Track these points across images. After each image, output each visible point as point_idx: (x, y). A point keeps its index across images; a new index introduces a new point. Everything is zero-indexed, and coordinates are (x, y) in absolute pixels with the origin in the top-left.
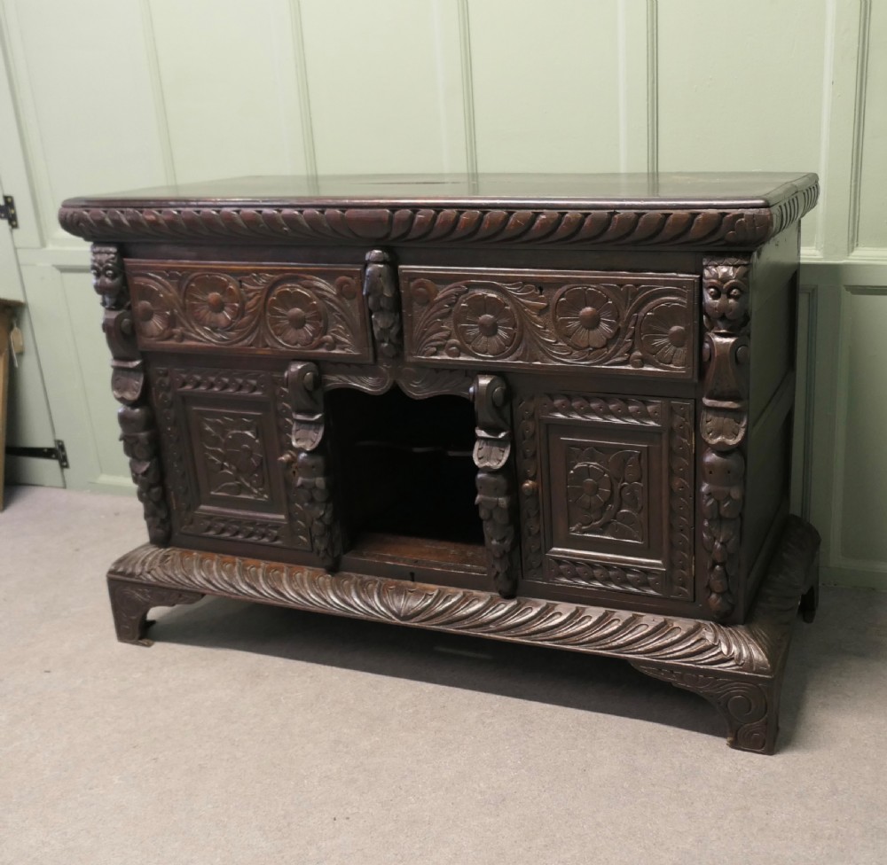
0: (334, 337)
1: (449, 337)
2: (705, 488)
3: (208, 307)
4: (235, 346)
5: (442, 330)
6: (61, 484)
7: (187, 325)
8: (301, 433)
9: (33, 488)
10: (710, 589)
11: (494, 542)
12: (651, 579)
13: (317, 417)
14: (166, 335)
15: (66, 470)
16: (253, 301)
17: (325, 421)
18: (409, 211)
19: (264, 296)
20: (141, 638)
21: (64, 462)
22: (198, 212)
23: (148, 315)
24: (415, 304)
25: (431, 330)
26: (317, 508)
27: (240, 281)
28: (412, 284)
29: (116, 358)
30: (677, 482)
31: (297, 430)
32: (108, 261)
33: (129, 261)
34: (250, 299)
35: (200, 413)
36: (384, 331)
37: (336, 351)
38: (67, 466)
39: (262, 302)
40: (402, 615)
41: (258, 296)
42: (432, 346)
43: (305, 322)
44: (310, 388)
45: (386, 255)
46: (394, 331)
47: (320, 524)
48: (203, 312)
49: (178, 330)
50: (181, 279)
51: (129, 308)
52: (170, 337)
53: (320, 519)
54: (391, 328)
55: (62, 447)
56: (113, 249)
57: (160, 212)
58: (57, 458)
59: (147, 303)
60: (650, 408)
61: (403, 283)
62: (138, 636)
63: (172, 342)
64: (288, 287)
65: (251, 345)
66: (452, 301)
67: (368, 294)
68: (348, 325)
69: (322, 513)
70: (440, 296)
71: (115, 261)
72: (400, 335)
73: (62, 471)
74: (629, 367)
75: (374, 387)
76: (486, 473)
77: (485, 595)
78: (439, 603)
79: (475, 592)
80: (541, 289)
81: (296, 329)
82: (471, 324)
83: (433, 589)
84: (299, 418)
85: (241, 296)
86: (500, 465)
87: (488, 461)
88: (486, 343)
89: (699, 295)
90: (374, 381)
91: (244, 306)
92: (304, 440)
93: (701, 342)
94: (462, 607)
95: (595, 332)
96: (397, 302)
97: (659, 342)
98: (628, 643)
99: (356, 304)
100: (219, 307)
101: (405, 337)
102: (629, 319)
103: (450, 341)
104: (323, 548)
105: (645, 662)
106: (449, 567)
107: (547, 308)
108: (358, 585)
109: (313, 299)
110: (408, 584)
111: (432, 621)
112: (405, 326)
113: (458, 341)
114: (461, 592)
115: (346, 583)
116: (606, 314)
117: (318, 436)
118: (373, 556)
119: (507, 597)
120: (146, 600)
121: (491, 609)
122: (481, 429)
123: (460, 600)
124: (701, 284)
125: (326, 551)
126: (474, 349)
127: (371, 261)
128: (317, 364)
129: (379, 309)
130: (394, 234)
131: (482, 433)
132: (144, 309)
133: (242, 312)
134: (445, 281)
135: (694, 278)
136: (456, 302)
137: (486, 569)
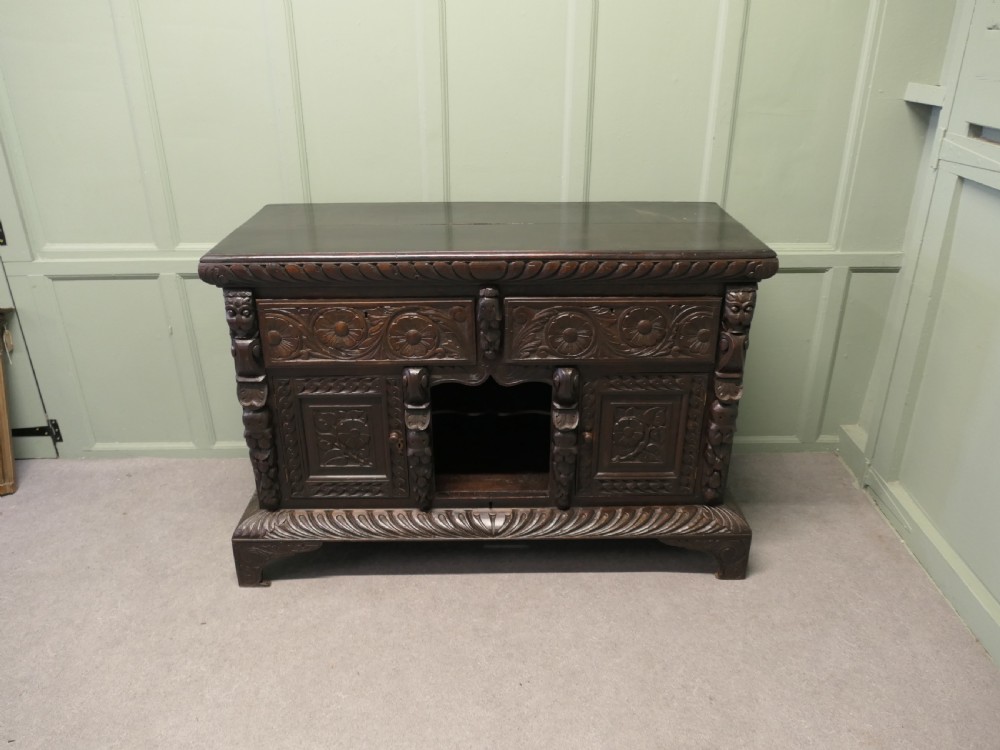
0: (445, 349)
1: (540, 345)
2: (713, 426)
3: (334, 332)
4: (359, 360)
5: (535, 340)
6: (54, 455)
7: (313, 347)
8: (412, 418)
9: (30, 461)
10: (708, 486)
11: (562, 476)
12: (666, 484)
13: (424, 407)
14: (294, 354)
15: (59, 444)
16: (377, 327)
17: (432, 408)
18: (522, 263)
19: (387, 322)
20: (261, 581)
21: (57, 438)
23: (277, 342)
24: (515, 323)
25: (528, 340)
26: (422, 469)
27: (366, 313)
28: (514, 310)
29: (240, 374)
30: (691, 424)
31: (408, 417)
32: (244, 303)
33: (261, 302)
34: (374, 325)
35: (314, 409)
36: (490, 344)
37: (446, 359)
38: (61, 440)
39: (385, 326)
40: (494, 533)
41: (381, 323)
42: (527, 352)
43: (420, 339)
44: (424, 386)
45: (496, 292)
46: (498, 342)
47: (424, 479)
48: (329, 336)
49: (305, 351)
50: (311, 313)
51: (259, 337)
52: (298, 356)
53: (424, 477)
54: (496, 341)
55: (56, 425)
56: (249, 293)
58: (50, 434)
59: (277, 333)
60: (677, 380)
61: (507, 309)
63: (299, 360)
64: (406, 316)
66: (544, 320)
67: (482, 320)
68: (458, 340)
69: (427, 472)
70: (535, 318)
71: (250, 302)
72: (502, 344)
73: (55, 444)
74: (670, 356)
75: (474, 380)
76: (563, 432)
77: (547, 510)
78: (517, 521)
79: (539, 509)
80: (612, 310)
81: (412, 345)
82: (558, 335)
83: (508, 511)
84: (410, 407)
85: (366, 324)
86: (574, 426)
87: (564, 424)
88: (568, 347)
89: (722, 311)
90: (474, 377)
91: (368, 330)
92: (415, 423)
93: (719, 338)
94: (535, 521)
95: (648, 336)
96: (502, 323)
97: (692, 340)
98: (657, 528)
99: (466, 325)
100: (345, 332)
101: (506, 346)
102: (673, 326)
103: (541, 347)
104: (424, 495)
105: (670, 538)
106: (517, 494)
107: (616, 322)
108: (450, 517)
109: (429, 323)
110: (487, 510)
111: (517, 534)
112: (506, 339)
113: (547, 347)
114: (529, 510)
115: (441, 517)
116: (657, 324)
117: (428, 420)
118: (456, 494)
119: (564, 509)
120: (270, 553)
121: (556, 519)
122: (557, 403)
123: (531, 516)
124: (723, 303)
125: (426, 497)
126: (559, 351)
127: (483, 296)
128: (427, 368)
129: (489, 329)
130: (507, 277)
131: (557, 406)
132: (273, 336)
133: (366, 335)
134: (540, 307)
135: (719, 300)
136: (548, 321)
137: (547, 492)
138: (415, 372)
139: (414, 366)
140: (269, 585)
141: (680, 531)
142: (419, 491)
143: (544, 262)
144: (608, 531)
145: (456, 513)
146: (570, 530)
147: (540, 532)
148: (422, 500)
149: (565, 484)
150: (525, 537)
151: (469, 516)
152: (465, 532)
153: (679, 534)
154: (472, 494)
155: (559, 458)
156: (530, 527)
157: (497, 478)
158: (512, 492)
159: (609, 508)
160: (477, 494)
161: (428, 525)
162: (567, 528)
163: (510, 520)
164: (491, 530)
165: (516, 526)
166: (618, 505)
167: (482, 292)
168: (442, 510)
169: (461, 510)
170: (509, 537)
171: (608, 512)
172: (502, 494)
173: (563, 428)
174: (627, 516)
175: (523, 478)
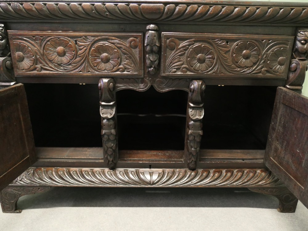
0: (124, 66)
1: (182, 64)
3: (56, 54)
4: (72, 72)
5: (180, 61)
7: (44, 63)
8: (104, 110)
11: (193, 149)
13: (111, 103)
14: (32, 68)
16: (83, 51)
17: (117, 104)
18: (173, 5)
19: (89, 47)
20: (16, 210)
22: (57, 4)
23: (21, 59)
24: (168, 50)
25: (175, 61)
26: (110, 143)
27: (76, 41)
28: (168, 41)
31: (102, 110)
33: (10, 32)
34: (81, 49)
36: (153, 62)
37: (125, 73)
39: (88, 50)
40: (151, 183)
41: (85, 48)
42: (175, 68)
43: (110, 60)
44: (112, 90)
45: (157, 27)
46: (157, 62)
47: (111, 150)
48: (54, 56)
49: (39, 66)
50: (42, 40)
51: (10, 56)
52: (35, 69)
53: (111, 148)
54: (156, 61)
56: (3, 25)
57: (33, 4)
59: (21, 53)
61: (163, 40)
62: (14, 209)
63: (35, 72)
64: (101, 43)
65: (80, 71)
66: (185, 48)
67: (147, 45)
68: (132, 60)
69: (113, 145)
70: (181, 46)
72: (159, 64)
74: (261, 74)
75: (141, 88)
76: (195, 121)
77: (183, 170)
78: (166, 176)
79: (178, 170)
80: (227, 42)
81: (105, 63)
82: (193, 58)
83: (160, 170)
84: (103, 103)
85: (76, 48)
86: (202, 117)
87: (195, 116)
88: (199, 66)
89: (294, 44)
90: (142, 86)
91: (77, 53)
92: (106, 114)
93: (291, 63)
94: (176, 177)
95: (248, 61)
96: (160, 48)
97: (275, 64)
98: (247, 182)
99: (137, 50)
100: (63, 54)
101: (162, 65)
102: (264, 54)
103: (183, 66)
104: (111, 159)
105: (254, 188)
106: (166, 161)
107: (229, 50)
108: (127, 173)
109: (115, 49)
110: (148, 169)
111: (166, 184)
112: (162, 60)
113: (187, 66)
114: (172, 170)
115: (121, 173)
116: (254, 52)
117: (113, 112)
118: (131, 160)
119: (193, 170)
120: (20, 193)
121: (188, 176)
122: (191, 103)
123: (174, 173)
124: (295, 39)
125: (112, 161)
126: (194, 69)
127: (149, 30)
128: (114, 79)
129: (152, 52)
130: (163, 18)
131: (192, 105)
132: (19, 56)
133: (76, 56)
134: (183, 39)
135: (293, 37)
136: (188, 48)
137: (182, 160)
138: (105, 80)
139: (106, 77)
140: (20, 212)
141: (261, 183)
142: (108, 157)
143: (188, 6)
144: (218, 183)
145: (130, 171)
146: (196, 182)
147: (179, 183)
148: (110, 163)
149: (194, 154)
150: (170, 186)
151: (137, 174)
152: (135, 182)
153: (260, 185)
154: (140, 160)
155: (191, 138)
156: (173, 180)
157: (154, 152)
158: (162, 160)
159: (218, 170)
160: (142, 161)
161: (114, 178)
162: (195, 181)
163: (162, 176)
164: (150, 181)
165: (165, 179)
166: (224, 168)
167: (148, 27)
168: (122, 169)
169: (133, 170)
170: (161, 186)
171: (219, 172)
172: (156, 161)
173: (195, 118)
174: (229, 174)
175: (168, 153)
